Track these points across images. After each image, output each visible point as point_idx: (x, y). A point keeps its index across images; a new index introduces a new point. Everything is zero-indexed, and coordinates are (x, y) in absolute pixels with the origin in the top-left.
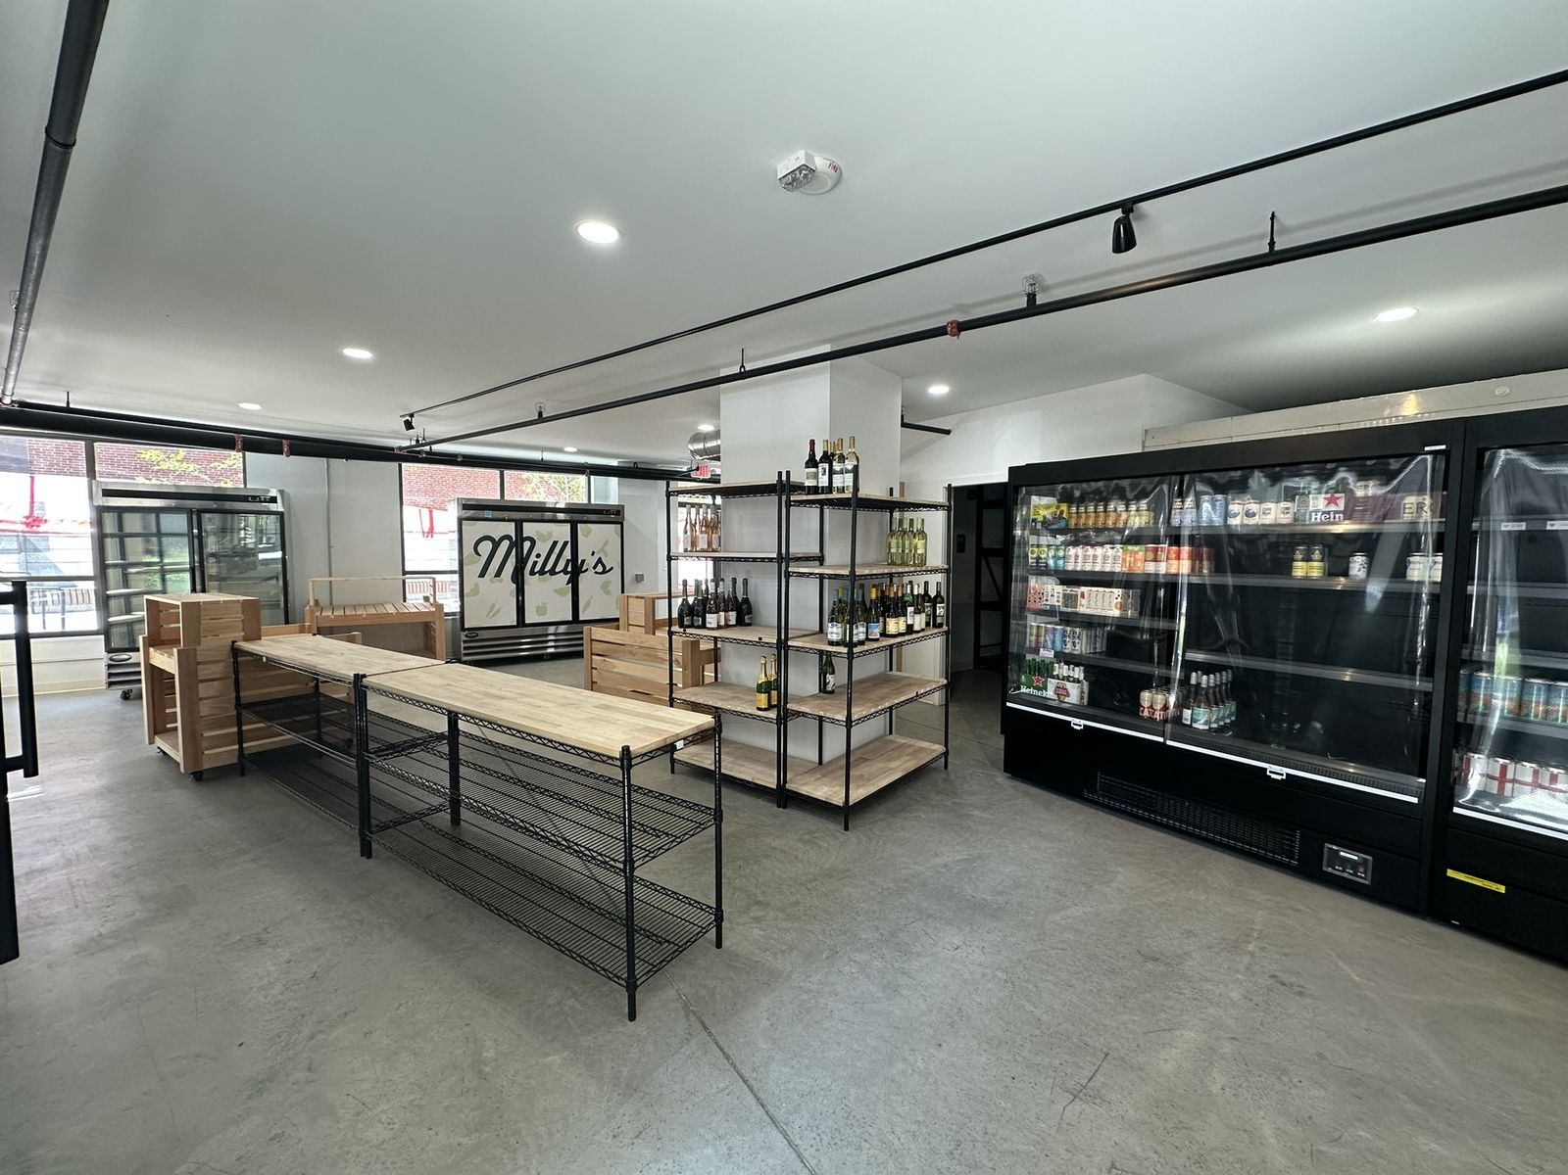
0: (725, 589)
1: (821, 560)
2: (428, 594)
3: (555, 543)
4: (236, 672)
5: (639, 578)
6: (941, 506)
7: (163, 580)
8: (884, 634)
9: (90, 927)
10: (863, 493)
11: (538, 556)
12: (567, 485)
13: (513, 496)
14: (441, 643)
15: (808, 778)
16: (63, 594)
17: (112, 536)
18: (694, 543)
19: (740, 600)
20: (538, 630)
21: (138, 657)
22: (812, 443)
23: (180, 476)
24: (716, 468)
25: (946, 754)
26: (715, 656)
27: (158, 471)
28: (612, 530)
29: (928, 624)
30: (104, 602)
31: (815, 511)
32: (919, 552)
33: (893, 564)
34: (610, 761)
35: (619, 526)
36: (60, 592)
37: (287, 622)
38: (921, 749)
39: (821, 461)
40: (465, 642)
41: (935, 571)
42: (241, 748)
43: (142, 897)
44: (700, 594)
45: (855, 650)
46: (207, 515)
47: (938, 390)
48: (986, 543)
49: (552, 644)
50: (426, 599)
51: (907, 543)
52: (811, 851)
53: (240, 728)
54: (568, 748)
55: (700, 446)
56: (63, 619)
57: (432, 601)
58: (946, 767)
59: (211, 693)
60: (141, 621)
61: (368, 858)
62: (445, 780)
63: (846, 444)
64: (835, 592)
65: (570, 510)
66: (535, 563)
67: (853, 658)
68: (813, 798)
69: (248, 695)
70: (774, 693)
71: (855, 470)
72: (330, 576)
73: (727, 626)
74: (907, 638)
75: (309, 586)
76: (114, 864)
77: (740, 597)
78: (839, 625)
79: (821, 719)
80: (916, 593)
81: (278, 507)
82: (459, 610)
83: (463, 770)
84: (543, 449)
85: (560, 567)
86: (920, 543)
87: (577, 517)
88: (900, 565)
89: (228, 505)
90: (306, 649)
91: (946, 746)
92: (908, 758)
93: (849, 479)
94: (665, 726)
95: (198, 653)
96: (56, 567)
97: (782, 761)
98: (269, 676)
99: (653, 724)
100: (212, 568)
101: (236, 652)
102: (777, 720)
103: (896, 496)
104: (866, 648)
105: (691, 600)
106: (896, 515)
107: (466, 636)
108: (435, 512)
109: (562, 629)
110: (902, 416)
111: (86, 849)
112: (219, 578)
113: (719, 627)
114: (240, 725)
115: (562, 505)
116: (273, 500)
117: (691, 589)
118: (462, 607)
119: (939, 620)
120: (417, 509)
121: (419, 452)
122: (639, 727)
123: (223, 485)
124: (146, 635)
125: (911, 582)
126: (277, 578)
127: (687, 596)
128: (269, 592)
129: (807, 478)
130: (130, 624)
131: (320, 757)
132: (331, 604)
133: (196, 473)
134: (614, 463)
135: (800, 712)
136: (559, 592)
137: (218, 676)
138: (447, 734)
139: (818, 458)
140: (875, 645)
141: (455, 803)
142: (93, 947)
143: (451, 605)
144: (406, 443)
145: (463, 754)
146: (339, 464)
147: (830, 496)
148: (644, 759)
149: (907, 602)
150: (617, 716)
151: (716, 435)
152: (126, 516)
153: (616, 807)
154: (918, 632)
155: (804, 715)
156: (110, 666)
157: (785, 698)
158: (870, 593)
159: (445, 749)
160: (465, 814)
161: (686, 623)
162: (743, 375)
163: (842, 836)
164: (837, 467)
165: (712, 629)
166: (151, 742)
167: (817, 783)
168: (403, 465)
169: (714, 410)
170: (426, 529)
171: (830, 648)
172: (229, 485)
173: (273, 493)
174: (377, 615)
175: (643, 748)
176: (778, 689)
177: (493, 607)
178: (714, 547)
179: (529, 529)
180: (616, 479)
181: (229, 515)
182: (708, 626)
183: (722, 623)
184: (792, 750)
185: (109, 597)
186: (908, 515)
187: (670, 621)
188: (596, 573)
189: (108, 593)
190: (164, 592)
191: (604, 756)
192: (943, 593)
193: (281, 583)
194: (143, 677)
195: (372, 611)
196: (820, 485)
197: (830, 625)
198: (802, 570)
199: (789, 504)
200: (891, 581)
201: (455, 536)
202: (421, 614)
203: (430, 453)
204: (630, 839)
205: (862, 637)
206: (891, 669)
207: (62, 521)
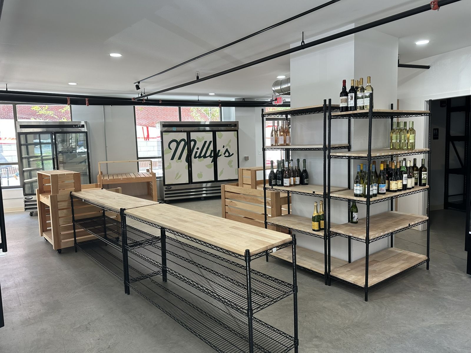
0: (293, 165)
1: (349, 148)
2: (148, 168)
3: (206, 142)
4: (72, 206)
5: (246, 159)
6: (424, 113)
7: (43, 164)
8: (388, 190)
9: (26, 314)
10: (376, 109)
11: (198, 149)
12: (210, 112)
13: (186, 119)
14: (155, 193)
15: (343, 270)
16: (8, 170)
17: (24, 145)
18: (276, 141)
19: (302, 171)
20: (198, 185)
21: (35, 198)
22: (344, 82)
23: (46, 117)
24: (287, 99)
25: (428, 261)
26: (288, 201)
27: (38, 115)
28: (233, 134)
29: (416, 184)
30: (22, 173)
31: (345, 121)
32: (411, 141)
33: (394, 149)
34: (239, 257)
35: (236, 132)
36: (6, 169)
37: (90, 183)
38: (411, 257)
39: (350, 92)
40: (165, 191)
41: (421, 152)
42: (75, 240)
43: (43, 303)
44: (280, 168)
45: (371, 200)
46: (58, 134)
47: (422, 43)
48: (453, 133)
49: (204, 192)
50: (148, 170)
51: (403, 136)
52: (346, 311)
53: (74, 231)
54: (219, 249)
55: (279, 88)
56: (8, 181)
57: (150, 171)
58: (428, 268)
59: (63, 215)
60: (35, 181)
61: (128, 294)
62: (160, 260)
63: (365, 81)
64: (359, 167)
65: (212, 125)
66: (196, 152)
67: (370, 204)
68: (346, 282)
69: (77, 216)
70: (322, 222)
71: (371, 96)
72: (107, 161)
73: (295, 185)
74: (403, 192)
75: (98, 166)
76: (32, 288)
77: (302, 169)
78: (361, 185)
79: (350, 238)
80: (408, 166)
81: (84, 129)
82: (162, 175)
83: (168, 256)
84: (198, 95)
85: (208, 154)
86: (411, 137)
87: (215, 128)
88: (398, 149)
89: (66, 129)
90: (99, 196)
91: (428, 255)
92: (404, 262)
93: (367, 102)
94: (266, 240)
95: (58, 197)
96: (5, 159)
97: (327, 259)
98: (84, 208)
99: (260, 238)
100: (61, 158)
101: (72, 197)
102: (324, 237)
103: (395, 109)
104: (377, 198)
105: (275, 171)
106: (395, 120)
107: (166, 188)
108: (149, 128)
109: (209, 185)
110: (398, 60)
111: (22, 281)
112: (63, 163)
113: (291, 186)
114: (74, 229)
115: (207, 123)
116: (83, 126)
117: (275, 164)
118: (164, 174)
119: (423, 182)
120: (141, 127)
121: (142, 100)
122: (253, 240)
123: (63, 121)
124: (38, 189)
125: (405, 159)
126: (85, 162)
127: (273, 169)
128: (82, 168)
129: (341, 102)
130: (31, 183)
131: (106, 246)
132: (108, 174)
133: (52, 115)
134: (233, 99)
135: (338, 233)
136: (208, 166)
137: (65, 207)
138: (160, 237)
139: (348, 90)
140: (383, 197)
141: (164, 272)
142: (27, 322)
143: (159, 173)
144: (136, 96)
145: (168, 247)
146: (109, 108)
147: (355, 112)
148: (256, 257)
149: (403, 171)
150: (241, 233)
151: (288, 81)
152: (28, 136)
153: (243, 280)
154: (410, 189)
155: (340, 234)
156: (25, 201)
157: (328, 225)
158: (380, 167)
159: (160, 245)
160: (169, 276)
161: (273, 183)
162: (304, 46)
163: (365, 304)
164: (359, 94)
165: (287, 186)
166: (42, 235)
167: (348, 273)
168: (136, 106)
169: (287, 67)
170: (146, 137)
171: (355, 198)
172: (65, 120)
173: (83, 123)
174: (127, 179)
175: (256, 251)
176: (324, 219)
177: (178, 174)
178: (287, 142)
179: (193, 136)
180: (235, 107)
181: (66, 134)
182: (284, 185)
183: (292, 183)
184: (333, 253)
185: (24, 171)
186: (402, 120)
187: (264, 181)
188: (225, 156)
189: (24, 169)
190: (43, 169)
191: (236, 254)
192: (426, 166)
193: (87, 164)
194: (38, 206)
195: (125, 177)
196: (349, 106)
197: (355, 185)
198: (338, 154)
199: (330, 118)
200: (392, 159)
201: (160, 139)
202: (146, 178)
203: (147, 100)
204: (251, 297)
205: (375, 192)
206: (392, 210)
207: (6, 138)
